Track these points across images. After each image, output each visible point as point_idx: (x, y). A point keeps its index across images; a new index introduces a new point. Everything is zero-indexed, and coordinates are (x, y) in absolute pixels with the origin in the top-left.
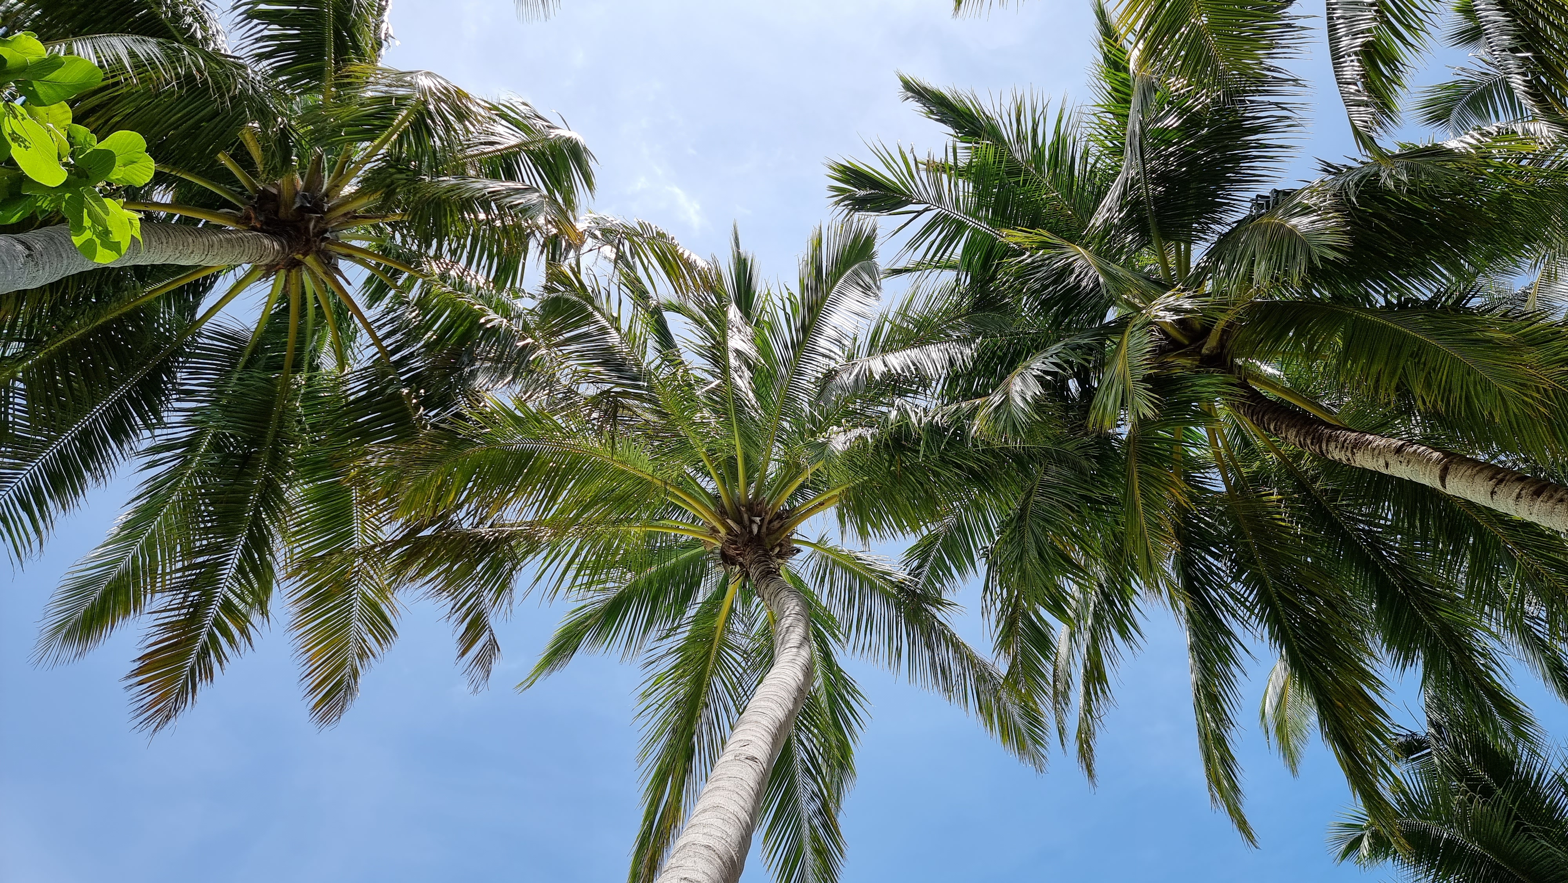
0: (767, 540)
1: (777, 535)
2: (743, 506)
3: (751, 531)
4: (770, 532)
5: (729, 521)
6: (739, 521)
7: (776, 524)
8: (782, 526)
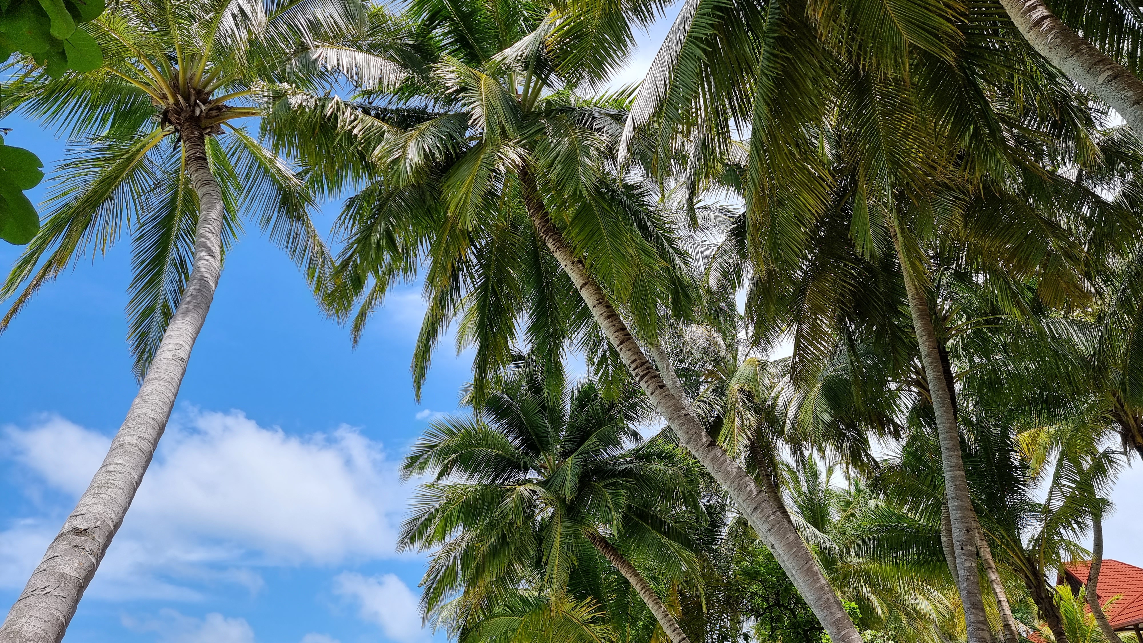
0: (203, 121)
1: (212, 120)
2: (194, 89)
3: (193, 111)
4: (208, 116)
5: (179, 96)
6: (187, 98)
7: (214, 113)
8: (218, 116)
